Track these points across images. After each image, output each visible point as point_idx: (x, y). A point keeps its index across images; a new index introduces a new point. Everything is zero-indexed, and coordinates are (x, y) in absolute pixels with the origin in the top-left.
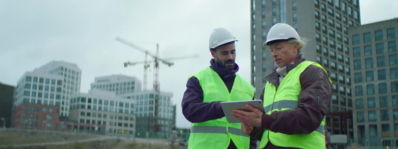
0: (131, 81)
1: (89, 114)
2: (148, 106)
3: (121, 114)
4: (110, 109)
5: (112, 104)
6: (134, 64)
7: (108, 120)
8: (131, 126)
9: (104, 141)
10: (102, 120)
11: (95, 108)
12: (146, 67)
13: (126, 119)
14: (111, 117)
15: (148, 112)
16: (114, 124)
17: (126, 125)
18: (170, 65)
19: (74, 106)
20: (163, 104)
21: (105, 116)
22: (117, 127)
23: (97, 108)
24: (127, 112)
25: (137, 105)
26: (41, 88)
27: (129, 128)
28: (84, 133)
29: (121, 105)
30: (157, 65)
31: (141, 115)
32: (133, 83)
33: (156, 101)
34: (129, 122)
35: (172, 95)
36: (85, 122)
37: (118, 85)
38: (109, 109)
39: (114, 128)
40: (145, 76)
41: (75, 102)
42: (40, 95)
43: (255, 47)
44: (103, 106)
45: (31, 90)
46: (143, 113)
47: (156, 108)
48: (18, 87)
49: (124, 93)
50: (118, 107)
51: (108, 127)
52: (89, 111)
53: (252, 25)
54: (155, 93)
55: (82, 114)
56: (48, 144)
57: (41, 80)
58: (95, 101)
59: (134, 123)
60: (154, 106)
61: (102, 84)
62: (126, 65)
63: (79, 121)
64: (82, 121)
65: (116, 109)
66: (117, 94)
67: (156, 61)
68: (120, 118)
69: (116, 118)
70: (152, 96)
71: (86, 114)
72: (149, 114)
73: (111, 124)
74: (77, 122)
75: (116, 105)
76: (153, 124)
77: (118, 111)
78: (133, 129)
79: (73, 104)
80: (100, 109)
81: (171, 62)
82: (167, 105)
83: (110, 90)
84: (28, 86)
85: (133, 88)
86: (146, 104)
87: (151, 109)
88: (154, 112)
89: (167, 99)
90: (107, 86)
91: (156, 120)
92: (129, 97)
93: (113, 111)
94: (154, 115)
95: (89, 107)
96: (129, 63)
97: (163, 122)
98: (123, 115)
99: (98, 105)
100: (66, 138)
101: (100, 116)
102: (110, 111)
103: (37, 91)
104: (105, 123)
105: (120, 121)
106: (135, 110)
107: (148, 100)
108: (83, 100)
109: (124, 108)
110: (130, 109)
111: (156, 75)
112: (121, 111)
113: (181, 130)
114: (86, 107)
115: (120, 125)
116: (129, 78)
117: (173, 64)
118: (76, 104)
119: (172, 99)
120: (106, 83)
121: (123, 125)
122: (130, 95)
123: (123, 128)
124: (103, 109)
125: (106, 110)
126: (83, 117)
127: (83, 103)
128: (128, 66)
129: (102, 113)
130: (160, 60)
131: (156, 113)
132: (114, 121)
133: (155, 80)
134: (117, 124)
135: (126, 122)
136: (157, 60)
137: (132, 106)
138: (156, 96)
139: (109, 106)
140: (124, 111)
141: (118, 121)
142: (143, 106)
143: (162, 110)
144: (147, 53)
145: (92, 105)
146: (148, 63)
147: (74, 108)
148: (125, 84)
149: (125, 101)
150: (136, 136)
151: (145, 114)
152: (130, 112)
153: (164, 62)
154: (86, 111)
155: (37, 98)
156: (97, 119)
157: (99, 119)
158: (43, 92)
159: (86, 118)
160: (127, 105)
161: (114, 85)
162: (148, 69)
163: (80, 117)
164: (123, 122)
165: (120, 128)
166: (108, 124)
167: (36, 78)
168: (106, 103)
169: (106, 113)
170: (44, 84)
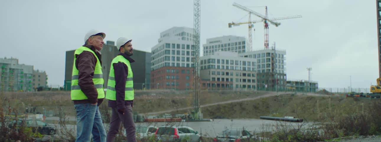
0: (241, 41)
2: (266, 63)
3: (245, 72)
4: (236, 67)
5: (237, 63)
6: (239, 24)
7: (234, 77)
8: (253, 81)
10: (229, 77)
11: (223, 67)
12: (250, 27)
13: (249, 75)
14: (237, 75)
15: (266, 69)
16: (239, 80)
17: (249, 81)
18: (277, 25)
19: (205, 67)
20: (278, 61)
21: (232, 75)
22: (242, 83)
23: (225, 68)
24: (249, 69)
26: (178, 53)
27: (251, 84)
29: (244, 63)
30: (266, 26)
31: (260, 71)
32: (244, 43)
33: (273, 59)
34: (251, 78)
35: (285, 53)
36: (216, 80)
37: (229, 45)
38: (234, 68)
40: (250, 36)
41: (205, 63)
42: (178, 59)
44: (229, 65)
45: (171, 55)
46: (261, 69)
47: (273, 64)
50: (242, 66)
51: (235, 83)
54: (270, 52)
55: (213, 73)
57: (178, 46)
58: (223, 61)
59: (255, 78)
60: (271, 63)
61: (214, 44)
62: (230, 25)
63: (211, 80)
64: (214, 79)
65: (240, 67)
67: (265, 22)
68: (244, 75)
69: (241, 75)
70: (268, 54)
71: (216, 73)
72: (267, 70)
73: (237, 80)
74: (209, 80)
75: (240, 65)
76: (270, 79)
77: (242, 69)
78: (255, 84)
79: (203, 65)
80: (227, 67)
81: (278, 22)
82: (281, 62)
83: (222, 50)
84: (168, 52)
85: (244, 47)
86: (263, 61)
87: (268, 65)
88: (271, 68)
89: (281, 56)
90: (219, 46)
91: (273, 75)
92: (246, 56)
93: (238, 70)
94: (271, 71)
95: (218, 67)
96: (233, 24)
97: (279, 77)
98: (247, 72)
99: (225, 65)
101: (227, 74)
102: (236, 70)
103: (176, 56)
104: (232, 79)
106: (256, 67)
107: (266, 58)
108: (213, 61)
109: (247, 66)
110: (251, 67)
111: (267, 35)
112: (244, 69)
113: (293, 82)
114: (216, 67)
115: (244, 80)
116: (238, 38)
117: (279, 24)
118: (207, 65)
119: (285, 56)
120: (217, 44)
121: (247, 81)
123: (247, 84)
124: (229, 68)
125: (232, 69)
126: (214, 76)
127: (213, 64)
128: (232, 26)
129: (229, 72)
130: (269, 20)
131: (273, 70)
132: (239, 77)
134: (242, 81)
135: (249, 78)
137: (254, 64)
138: (272, 54)
139: (234, 65)
140: (247, 69)
141: (243, 78)
142: (261, 64)
143: (278, 66)
145: (221, 65)
146: (252, 24)
147: (205, 68)
148: (236, 44)
149: (247, 60)
150: (258, 89)
151: (263, 71)
152: (251, 70)
153: (273, 23)
155: (176, 62)
156: (225, 77)
157: (227, 77)
158: (181, 56)
159: (216, 77)
160: (249, 63)
161: (225, 45)
162: (253, 29)
163: (212, 76)
164: (247, 78)
165: (244, 84)
166: (234, 81)
167: (174, 45)
168: (232, 62)
169: (232, 71)
170: (181, 50)
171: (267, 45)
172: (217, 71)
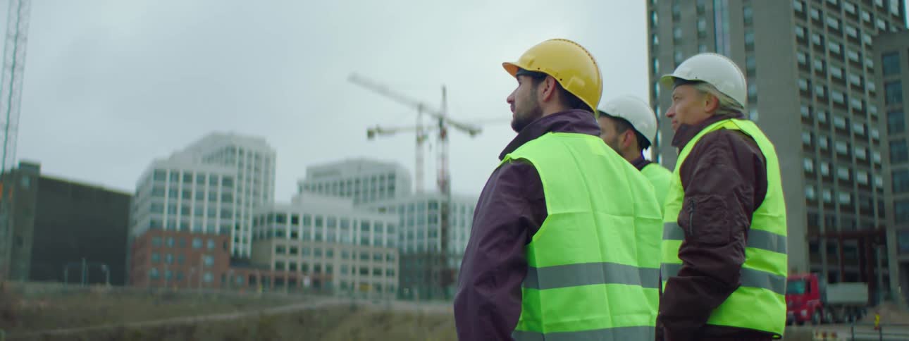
0: (386, 172)
1: (294, 251)
2: (426, 227)
3: (365, 249)
4: (341, 237)
5: (344, 225)
6: (391, 132)
7: (337, 263)
8: (390, 273)
9: (323, 311)
10: (323, 261)
11: (307, 236)
12: (420, 140)
13: (378, 258)
14: (344, 256)
15: (426, 241)
16: (350, 271)
17: (377, 272)
18: (473, 132)
19: (262, 233)
20: (458, 223)
21: (330, 254)
22: (358, 278)
23: (313, 236)
24: (378, 243)
25: (402, 224)
26: (187, 195)
27: (384, 279)
28: (283, 293)
29: (365, 227)
30: (443, 135)
31: (410, 249)
32: (392, 177)
33: (445, 217)
34: (384, 266)
36: (287, 267)
37: (358, 182)
38: (338, 238)
39: (349, 278)
40: (419, 161)
41: (262, 223)
42: (186, 211)
43: (658, 88)
44: (325, 231)
45: (166, 200)
46: (415, 243)
47: (444, 231)
48: (138, 193)
49: (373, 198)
50: (359, 233)
51: (337, 278)
52: (294, 243)
53: (651, 37)
54: (440, 199)
55: (280, 250)
56: (201, 318)
57: (188, 178)
58: (307, 221)
59: (395, 266)
60: (439, 227)
61: (324, 180)
63: (273, 266)
64: (280, 265)
65: (355, 237)
66: (356, 202)
67: (441, 124)
68: (364, 257)
69: (354, 257)
70: (433, 205)
71: (288, 250)
72: (429, 246)
73: (344, 270)
74: (267, 267)
75: (355, 228)
76: (437, 268)
77: (359, 240)
78: (395, 281)
79: (259, 229)
80: (318, 237)
81: (476, 125)
83: (342, 194)
84: (157, 192)
85: (392, 188)
86: (421, 222)
87: (432, 234)
88: (439, 240)
90: (335, 185)
91: (444, 259)
92: (382, 210)
93: (348, 242)
94: (439, 247)
95: (294, 235)
96: (380, 131)
98: (371, 250)
99: (313, 230)
100: (240, 305)
101: (318, 253)
102: (341, 242)
103: (180, 202)
104: (329, 269)
105: (364, 264)
106: (396, 237)
107: (426, 213)
108: (281, 219)
109: (372, 235)
110: (385, 237)
111: (443, 158)
112: (365, 242)
114: (288, 235)
115: (364, 271)
116: (381, 165)
117: (480, 131)
118: (265, 227)
120: (330, 180)
121: (371, 271)
122: (385, 203)
123: (371, 279)
124: (324, 238)
125: (332, 239)
126: (281, 258)
127: (280, 226)
128: (377, 137)
129: (324, 248)
130: (451, 123)
131: (444, 244)
132: (350, 263)
133: (440, 167)
134: (358, 271)
135: (378, 265)
136: (445, 124)
137: (391, 229)
138: (444, 205)
139: (338, 231)
140: (372, 242)
141: (359, 264)
142: (415, 229)
143: (458, 236)
144: (421, 108)
145: (301, 229)
146: (425, 131)
147: (262, 236)
148: (374, 180)
149: (373, 218)
150: (401, 296)
151: (420, 248)
152: (385, 243)
153: (460, 127)
154: (288, 242)
155: (179, 218)
156: (311, 261)
157: (318, 260)
158: (193, 203)
159: (287, 259)
160: (378, 228)
161: (349, 183)
162: (426, 145)
163: (275, 258)
164: (371, 265)
165: (365, 279)
166: (336, 271)
167: (175, 174)
168: (332, 223)
169: (331, 245)
170: (194, 187)
171: (442, 184)
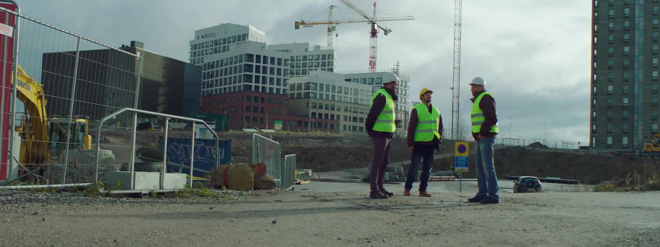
0: (327, 53)
1: (321, 107)
3: (356, 106)
4: (344, 98)
5: (346, 91)
6: (311, 24)
7: (342, 114)
10: (336, 113)
11: (327, 96)
12: (329, 30)
14: (346, 110)
16: (348, 119)
17: (361, 120)
18: (386, 32)
19: (299, 94)
21: (339, 110)
22: (352, 124)
23: (330, 98)
24: (362, 103)
26: (265, 70)
30: (374, 33)
36: (317, 116)
37: (305, 59)
38: (342, 99)
39: (348, 123)
41: (300, 88)
42: (264, 80)
44: (336, 94)
45: (254, 74)
50: (353, 96)
51: (342, 122)
52: (321, 102)
55: (313, 106)
57: (265, 59)
58: (328, 87)
62: (297, 27)
63: (310, 116)
64: (314, 114)
65: (351, 98)
67: (373, 28)
68: (355, 111)
69: (350, 111)
71: (318, 106)
73: (345, 118)
74: (308, 116)
75: (351, 94)
77: (353, 101)
80: (333, 98)
81: (388, 28)
84: (249, 68)
85: (331, 64)
89: (404, 84)
93: (347, 102)
95: (321, 97)
96: (303, 23)
98: (359, 107)
99: (330, 94)
101: (333, 108)
102: (344, 102)
103: (261, 75)
104: (338, 116)
105: (355, 115)
109: (359, 97)
110: (365, 99)
112: (356, 101)
114: (318, 96)
115: (355, 119)
117: (389, 31)
118: (303, 91)
119: (408, 84)
121: (358, 120)
123: (358, 124)
124: (336, 99)
125: (340, 100)
126: (314, 110)
127: (314, 92)
129: (336, 105)
132: (348, 114)
134: (352, 119)
135: (361, 116)
139: (343, 95)
140: (359, 101)
145: (324, 93)
146: (333, 25)
147: (299, 97)
148: (318, 57)
152: (365, 103)
156: (330, 112)
157: (332, 112)
158: (268, 76)
160: (362, 93)
161: (298, 59)
163: (311, 110)
164: (358, 116)
165: (355, 124)
166: (342, 118)
167: (258, 57)
168: (340, 90)
169: (339, 104)
170: (269, 65)
171: (372, 64)
172: (318, 102)
